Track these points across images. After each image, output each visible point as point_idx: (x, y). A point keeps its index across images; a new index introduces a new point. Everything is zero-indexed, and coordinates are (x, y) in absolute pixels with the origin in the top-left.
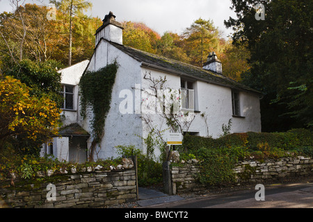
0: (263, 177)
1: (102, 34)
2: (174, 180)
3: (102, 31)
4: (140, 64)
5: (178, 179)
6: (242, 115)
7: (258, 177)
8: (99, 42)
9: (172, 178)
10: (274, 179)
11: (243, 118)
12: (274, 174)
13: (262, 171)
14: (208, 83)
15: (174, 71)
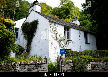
0: (99, 69)
1: (32, 8)
2: (63, 69)
3: (33, 7)
4: (49, 21)
5: (64, 69)
6: (89, 43)
7: (96, 69)
8: (31, 11)
9: (61, 68)
10: (103, 70)
11: (89, 44)
12: (103, 68)
13: (98, 66)
14: (75, 29)
15: (62, 24)
